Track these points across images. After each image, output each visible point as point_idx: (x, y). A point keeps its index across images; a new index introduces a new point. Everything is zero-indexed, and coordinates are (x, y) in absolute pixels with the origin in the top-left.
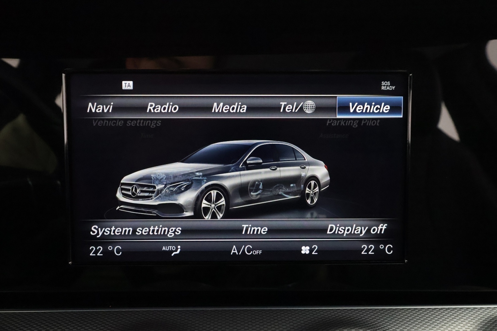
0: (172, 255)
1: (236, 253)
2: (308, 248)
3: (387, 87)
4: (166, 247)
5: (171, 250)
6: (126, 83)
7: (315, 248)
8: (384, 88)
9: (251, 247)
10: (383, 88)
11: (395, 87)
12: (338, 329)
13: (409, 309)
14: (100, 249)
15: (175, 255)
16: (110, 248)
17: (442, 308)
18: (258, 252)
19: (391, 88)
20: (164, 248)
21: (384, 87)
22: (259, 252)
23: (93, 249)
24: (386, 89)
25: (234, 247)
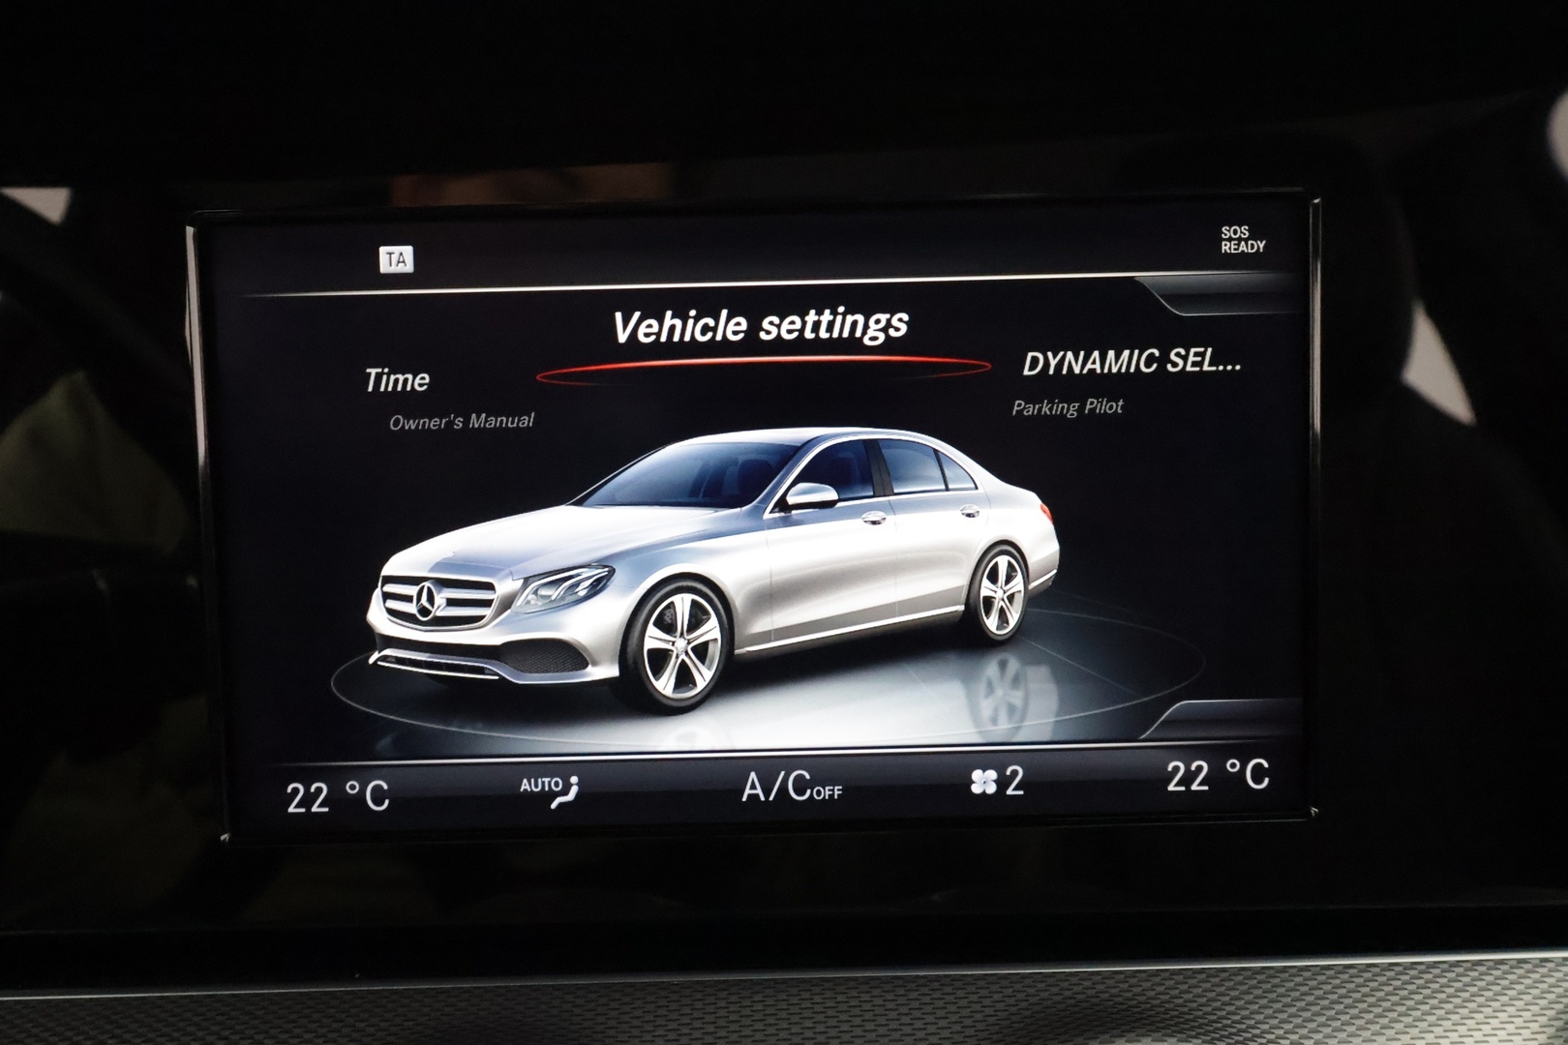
0: (554, 806)
1: (757, 795)
2: (992, 774)
3: (1239, 245)
4: (533, 780)
5: (547, 789)
6: (390, 254)
7: (1015, 773)
8: (1230, 248)
9: (808, 777)
10: (1227, 248)
11: (1264, 242)
12: (1095, 1038)
13: (1329, 968)
14: (319, 790)
15: (561, 805)
16: (352, 787)
17: (1435, 962)
18: (829, 790)
19: (1252, 245)
20: (525, 786)
21: (1228, 243)
22: (833, 790)
23: (296, 791)
24: (1235, 249)
25: (753, 775)
